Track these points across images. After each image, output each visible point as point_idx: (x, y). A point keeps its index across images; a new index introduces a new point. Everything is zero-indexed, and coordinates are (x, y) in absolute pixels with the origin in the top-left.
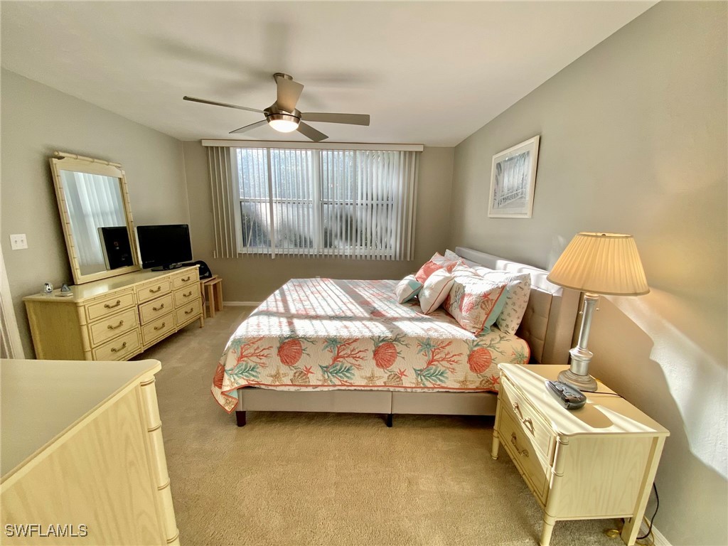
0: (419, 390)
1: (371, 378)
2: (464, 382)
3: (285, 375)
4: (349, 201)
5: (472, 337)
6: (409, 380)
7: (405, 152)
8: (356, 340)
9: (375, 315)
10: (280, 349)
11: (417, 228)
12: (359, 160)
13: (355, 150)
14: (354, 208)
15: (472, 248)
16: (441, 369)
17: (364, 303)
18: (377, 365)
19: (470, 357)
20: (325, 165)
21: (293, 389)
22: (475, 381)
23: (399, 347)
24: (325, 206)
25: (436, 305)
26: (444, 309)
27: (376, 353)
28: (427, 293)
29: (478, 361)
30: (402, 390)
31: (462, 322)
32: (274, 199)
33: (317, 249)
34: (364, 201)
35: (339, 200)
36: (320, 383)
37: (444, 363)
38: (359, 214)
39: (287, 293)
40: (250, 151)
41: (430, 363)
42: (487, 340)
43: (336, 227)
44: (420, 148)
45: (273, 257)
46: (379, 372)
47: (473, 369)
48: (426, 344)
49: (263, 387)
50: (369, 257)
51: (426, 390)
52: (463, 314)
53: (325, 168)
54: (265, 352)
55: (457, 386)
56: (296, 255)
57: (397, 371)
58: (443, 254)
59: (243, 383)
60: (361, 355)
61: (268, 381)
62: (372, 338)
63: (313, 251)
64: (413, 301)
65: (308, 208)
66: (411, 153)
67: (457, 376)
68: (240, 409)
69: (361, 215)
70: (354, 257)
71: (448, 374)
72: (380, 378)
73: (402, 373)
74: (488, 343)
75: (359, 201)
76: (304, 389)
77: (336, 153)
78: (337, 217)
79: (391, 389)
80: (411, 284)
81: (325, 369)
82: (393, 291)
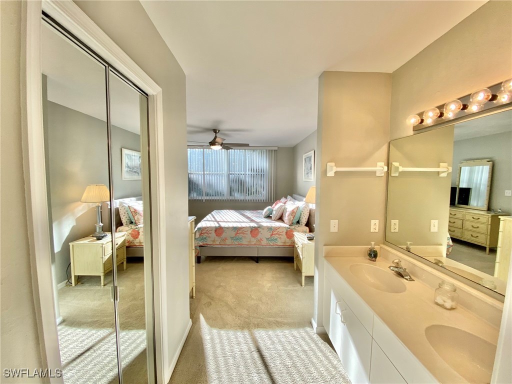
0: (268, 246)
1: (250, 241)
2: (285, 243)
3: (217, 241)
4: (242, 173)
5: (288, 226)
6: (264, 242)
7: (269, 150)
8: (244, 227)
9: (252, 221)
10: (216, 231)
11: (276, 186)
12: (247, 153)
13: (245, 150)
14: (245, 176)
15: (300, 195)
16: (276, 238)
17: (248, 218)
18: (252, 236)
19: (286, 233)
20: (231, 156)
21: (220, 246)
22: (288, 242)
23: (260, 230)
24: (231, 175)
25: (278, 217)
26: (281, 219)
27: (251, 232)
28: (274, 212)
29: (289, 234)
30: (261, 246)
31: (285, 221)
32: (205, 172)
33: (226, 197)
34: (250, 173)
35: (237, 173)
36: (231, 244)
37: (277, 235)
38: (247, 179)
39: (214, 215)
40: (194, 150)
41: (272, 235)
42: (293, 227)
43: (235, 186)
44: (276, 149)
45: (204, 201)
46: (253, 239)
47: (288, 237)
48: (270, 229)
49: (209, 246)
50: (252, 201)
51: (270, 246)
52: (286, 218)
53: (231, 157)
54: (210, 232)
55: (282, 244)
56: (216, 200)
57: (259, 238)
58: (286, 197)
59: (201, 244)
60: (246, 233)
61: (211, 243)
62: (250, 227)
63: (224, 198)
64: (268, 217)
65: (222, 176)
66: (272, 150)
67: (282, 240)
68: (199, 255)
69: (248, 180)
70: (245, 200)
71: (279, 240)
72: (253, 241)
73: (261, 240)
74: (293, 228)
75: (247, 173)
76: (224, 246)
77: (236, 150)
78: (236, 182)
79: (258, 246)
80: (269, 209)
81: (232, 238)
82: (262, 214)
